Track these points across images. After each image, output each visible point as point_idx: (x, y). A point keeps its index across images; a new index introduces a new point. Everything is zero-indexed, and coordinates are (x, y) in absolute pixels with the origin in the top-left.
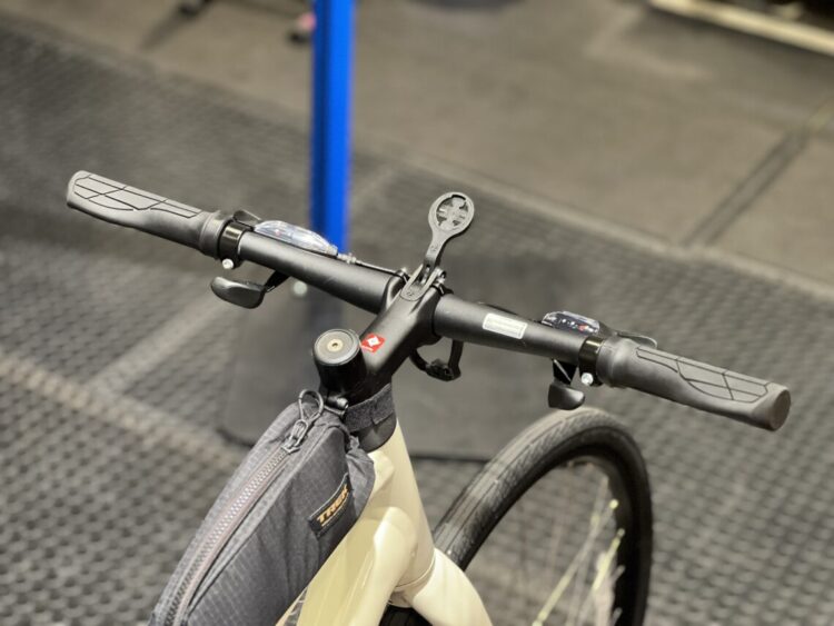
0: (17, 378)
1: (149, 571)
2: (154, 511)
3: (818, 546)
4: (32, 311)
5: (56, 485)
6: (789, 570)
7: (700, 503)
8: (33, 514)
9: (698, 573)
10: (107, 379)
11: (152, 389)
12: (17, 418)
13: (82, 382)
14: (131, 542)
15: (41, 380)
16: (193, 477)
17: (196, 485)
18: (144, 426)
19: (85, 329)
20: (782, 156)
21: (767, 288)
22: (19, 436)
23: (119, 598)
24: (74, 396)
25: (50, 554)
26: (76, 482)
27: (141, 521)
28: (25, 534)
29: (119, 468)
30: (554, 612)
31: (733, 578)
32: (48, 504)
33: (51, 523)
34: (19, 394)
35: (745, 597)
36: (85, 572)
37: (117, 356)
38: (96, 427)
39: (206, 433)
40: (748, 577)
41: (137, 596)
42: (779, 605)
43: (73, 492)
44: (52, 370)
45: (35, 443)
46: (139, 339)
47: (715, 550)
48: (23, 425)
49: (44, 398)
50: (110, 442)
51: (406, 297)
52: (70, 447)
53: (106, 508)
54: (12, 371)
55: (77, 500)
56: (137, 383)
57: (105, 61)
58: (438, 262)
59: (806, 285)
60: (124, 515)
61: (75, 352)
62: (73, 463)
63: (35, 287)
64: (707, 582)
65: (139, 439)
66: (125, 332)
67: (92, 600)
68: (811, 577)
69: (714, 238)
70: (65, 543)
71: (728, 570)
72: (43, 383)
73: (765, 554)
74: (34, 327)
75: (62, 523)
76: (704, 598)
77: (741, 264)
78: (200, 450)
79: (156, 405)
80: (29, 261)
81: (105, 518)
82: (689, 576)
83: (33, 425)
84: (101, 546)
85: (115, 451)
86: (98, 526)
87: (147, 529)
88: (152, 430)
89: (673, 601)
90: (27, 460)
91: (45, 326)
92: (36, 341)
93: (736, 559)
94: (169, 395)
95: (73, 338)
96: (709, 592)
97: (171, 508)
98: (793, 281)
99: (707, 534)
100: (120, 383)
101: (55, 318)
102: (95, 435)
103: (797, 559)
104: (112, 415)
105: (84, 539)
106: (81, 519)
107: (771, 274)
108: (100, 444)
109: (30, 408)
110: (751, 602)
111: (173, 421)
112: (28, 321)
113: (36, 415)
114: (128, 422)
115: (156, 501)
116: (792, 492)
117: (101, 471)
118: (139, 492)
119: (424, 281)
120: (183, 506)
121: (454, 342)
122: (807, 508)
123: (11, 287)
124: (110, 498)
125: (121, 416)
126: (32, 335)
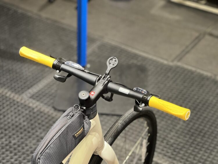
0: (4, 94)
1: (34, 141)
2: (36, 127)
3: (200, 137)
4: (8, 77)
5: (12, 120)
6: (192, 143)
7: (171, 126)
8: (6, 127)
9: (170, 143)
10: (26, 94)
11: (37, 97)
12: (3, 104)
13: (20, 95)
14: (30, 134)
15: (10, 94)
16: (46, 118)
17: (47, 121)
18: (34, 106)
19: (21, 82)
20: (198, 39)
21: (192, 73)
22: (4, 108)
23: (26, 148)
24: (18, 98)
25: (10, 137)
26: (17, 119)
27: (33, 129)
28: (4, 132)
29: (28, 116)
30: (133, 152)
31: (178, 145)
32: (10, 125)
33: (10, 129)
34: (4, 97)
35: (181, 149)
36: (18, 142)
37: (29, 88)
38: (23, 106)
39: (50, 108)
40: (182, 145)
41: (31, 148)
42: (189, 151)
43: (16, 122)
44: (12, 92)
45: (8, 110)
46: (34, 84)
47: (174, 138)
48: (5, 105)
49: (10, 99)
50: (26, 110)
51: (100, 82)
52: (16, 111)
53: (24, 126)
54: (3, 92)
55: (17, 124)
56: (33, 95)
57: (29, 14)
58: (109, 74)
59: (202, 72)
60: (28, 128)
61: (18, 87)
62: (17, 115)
63: (9, 71)
64: (172, 146)
65: (33, 109)
66: (31, 82)
67: (20, 148)
68: (198, 145)
69: (180, 60)
70: (14, 134)
71: (177, 143)
72: (10, 95)
73: (186, 139)
74: (9, 81)
75: (13, 129)
76: (170, 149)
77: (186, 66)
78: (48, 112)
79: (38, 101)
80: (8, 64)
81: (24, 128)
82: (167, 144)
83: (7, 105)
84: (23, 135)
85: (27, 112)
86: (22, 130)
87: (34, 131)
88: (36, 107)
89: (163, 150)
90: (5, 114)
91: (11, 81)
92: (9, 84)
93: (179, 140)
94: (41, 98)
95: (18, 84)
96: (172, 148)
97: (40, 126)
98: (199, 71)
99: (172, 134)
100: (29, 95)
101: (14, 79)
102: (22, 108)
103: (195, 140)
104: (27, 103)
105: (18, 133)
106: (18, 129)
107: (193, 69)
108: (23, 110)
109: (7, 101)
110: (182, 151)
111: (42, 105)
112: (7, 79)
113: (8, 103)
114: (31, 105)
115: (37, 124)
116: (195, 123)
117: (23, 117)
118: (32, 122)
119: (105, 78)
120: (43, 126)
121: (111, 94)
122: (198, 128)
123: (3, 71)
124: (25, 123)
125: (29, 103)
126: (8, 83)
